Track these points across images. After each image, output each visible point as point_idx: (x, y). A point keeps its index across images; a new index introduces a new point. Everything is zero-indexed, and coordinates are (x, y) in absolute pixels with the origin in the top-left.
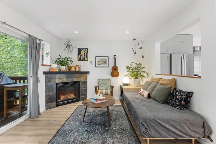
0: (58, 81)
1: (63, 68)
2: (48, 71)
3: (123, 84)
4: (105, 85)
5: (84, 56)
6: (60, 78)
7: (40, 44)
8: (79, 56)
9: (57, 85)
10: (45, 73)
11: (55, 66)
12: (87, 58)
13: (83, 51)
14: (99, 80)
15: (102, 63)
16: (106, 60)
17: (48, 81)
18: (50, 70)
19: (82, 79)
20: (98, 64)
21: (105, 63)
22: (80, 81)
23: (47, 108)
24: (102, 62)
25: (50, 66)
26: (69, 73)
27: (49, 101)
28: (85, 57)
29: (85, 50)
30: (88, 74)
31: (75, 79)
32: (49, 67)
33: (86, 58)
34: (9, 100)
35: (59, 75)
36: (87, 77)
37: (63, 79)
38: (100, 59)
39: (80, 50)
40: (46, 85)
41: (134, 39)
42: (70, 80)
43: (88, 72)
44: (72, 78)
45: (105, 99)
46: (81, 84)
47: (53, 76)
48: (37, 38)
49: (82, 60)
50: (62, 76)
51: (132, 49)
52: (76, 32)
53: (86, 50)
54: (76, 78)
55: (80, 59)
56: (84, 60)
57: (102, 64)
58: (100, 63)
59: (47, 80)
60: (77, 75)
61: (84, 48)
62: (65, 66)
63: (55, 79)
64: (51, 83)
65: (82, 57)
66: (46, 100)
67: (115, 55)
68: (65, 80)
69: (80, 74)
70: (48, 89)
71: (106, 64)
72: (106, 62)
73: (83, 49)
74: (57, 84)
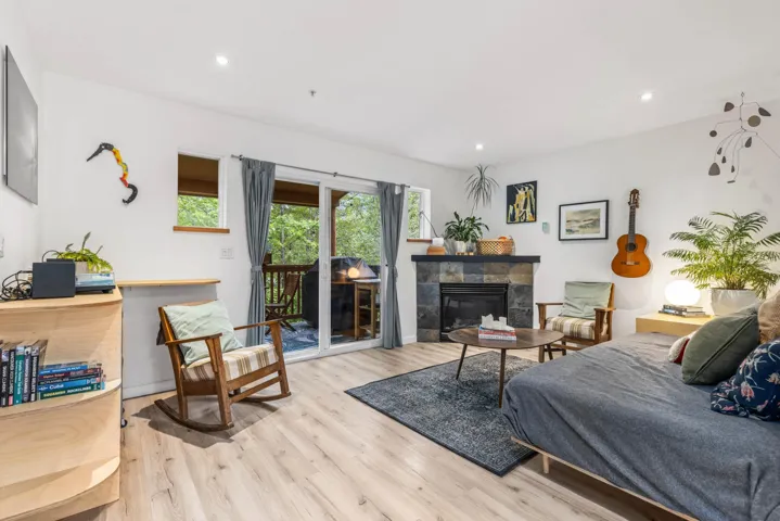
0: (443, 278)
1: (462, 247)
2: (425, 253)
3: (665, 307)
4: (587, 304)
5: (525, 207)
6: (449, 273)
7: (401, 196)
8: (511, 208)
9: (441, 289)
10: (415, 258)
11: (439, 242)
12: (534, 213)
13: (521, 193)
14: (567, 284)
15: (581, 227)
16: (597, 212)
17: (422, 277)
18: (429, 250)
19: (514, 278)
20: (567, 231)
21: (595, 223)
22: (507, 285)
23: (421, 339)
24: (583, 224)
25: (431, 241)
26: (478, 259)
27: (424, 323)
28: (528, 209)
29: (527, 188)
30: (535, 265)
31: (492, 276)
32: (427, 245)
33: (529, 214)
34: (362, 307)
35: (446, 263)
36: (531, 272)
37: (458, 274)
38: (575, 213)
39: (512, 192)
40: (418, 286)
41: (729, 107)
42: (475, 278)
43: (537, 259)
44: (481, 273)
45: (512, 334)
46: (511, 293)
47: (434, 264)
48: (394, 185)
49: (517, 220)
50: (455, 266)
51: (719, 152)
52: (479, 147)
53: (530, 188)
54: (494, 273)
55: (512, 219)
56: (525, 221)
57: (581, 230)
58: (575, 226)
59: (421, 274)
60: (496, 266)
61: (524, 184)
62: (466, 239)
63: (438, 272)
64: (429, 283)
65: (517, 211)
66: (418, 321)
67: (635, 192)
68: (461, 277)
69: (506, 265)
70: (422, 295)
71: (595, 230)
72: (599, 220)
73: (519, 186)
74: (442, 285)
